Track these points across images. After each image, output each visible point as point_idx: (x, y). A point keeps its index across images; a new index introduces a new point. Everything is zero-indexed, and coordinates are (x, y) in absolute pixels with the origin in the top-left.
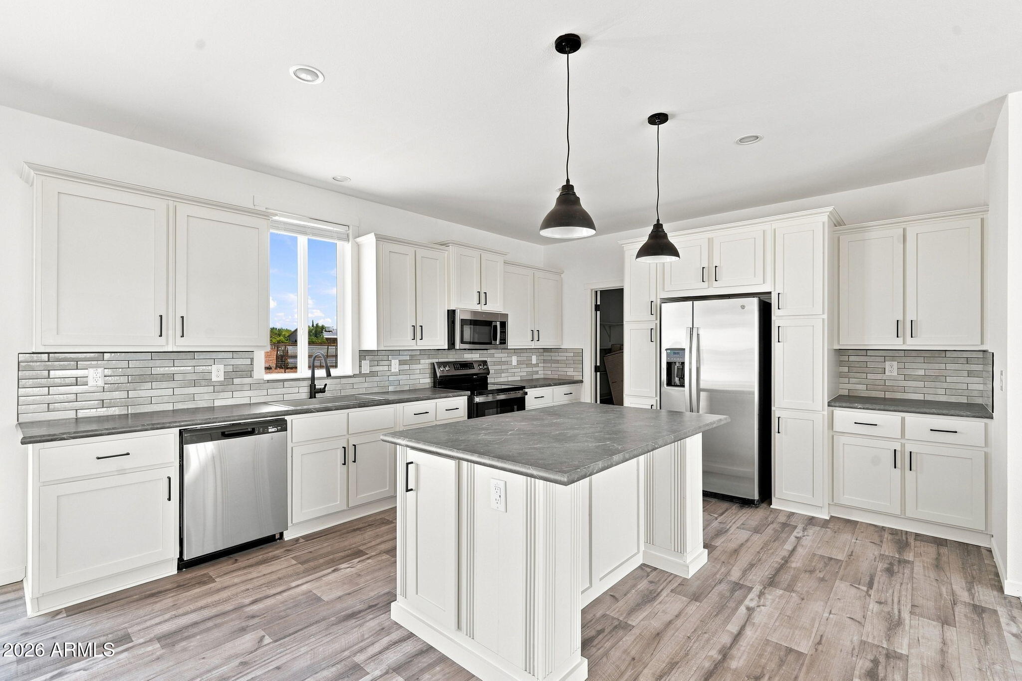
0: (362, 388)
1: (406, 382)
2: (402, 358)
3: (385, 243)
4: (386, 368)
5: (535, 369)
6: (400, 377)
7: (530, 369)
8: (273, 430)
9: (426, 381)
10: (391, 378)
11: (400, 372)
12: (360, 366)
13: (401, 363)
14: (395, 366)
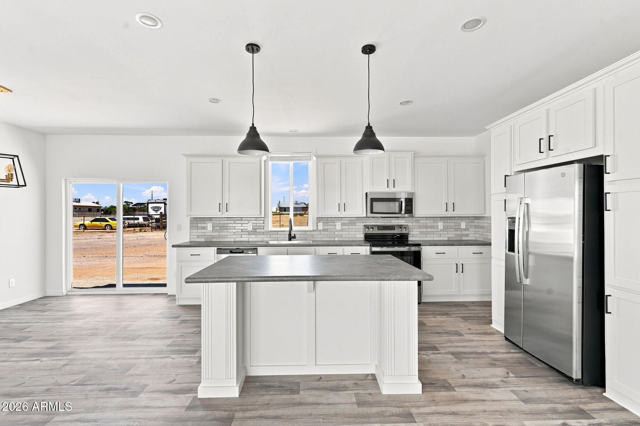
0: (319, 237)
1: (347, 236)
2: (343, 222)
3: (322, 159)
4: (333, 227)
5: (464, 233)
6: (342, 233)
7: (459, 233)
8: (251, 252)
9: (361, 236)
10: (336, 233)
11: (342, 230)
12: (317, 226)
13: (343, 224)
14: (338, 226)
